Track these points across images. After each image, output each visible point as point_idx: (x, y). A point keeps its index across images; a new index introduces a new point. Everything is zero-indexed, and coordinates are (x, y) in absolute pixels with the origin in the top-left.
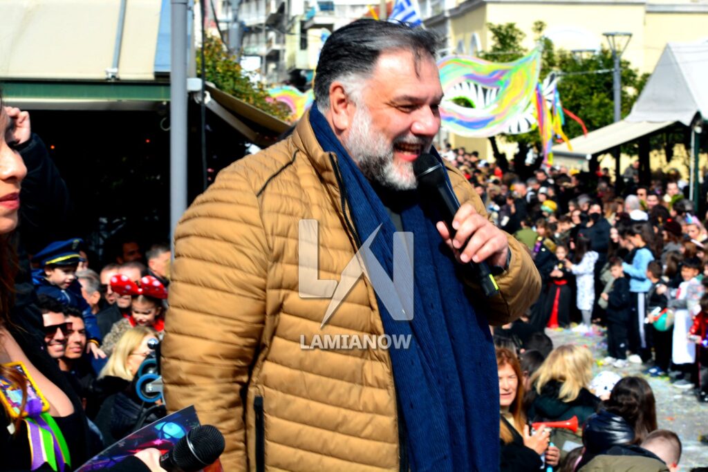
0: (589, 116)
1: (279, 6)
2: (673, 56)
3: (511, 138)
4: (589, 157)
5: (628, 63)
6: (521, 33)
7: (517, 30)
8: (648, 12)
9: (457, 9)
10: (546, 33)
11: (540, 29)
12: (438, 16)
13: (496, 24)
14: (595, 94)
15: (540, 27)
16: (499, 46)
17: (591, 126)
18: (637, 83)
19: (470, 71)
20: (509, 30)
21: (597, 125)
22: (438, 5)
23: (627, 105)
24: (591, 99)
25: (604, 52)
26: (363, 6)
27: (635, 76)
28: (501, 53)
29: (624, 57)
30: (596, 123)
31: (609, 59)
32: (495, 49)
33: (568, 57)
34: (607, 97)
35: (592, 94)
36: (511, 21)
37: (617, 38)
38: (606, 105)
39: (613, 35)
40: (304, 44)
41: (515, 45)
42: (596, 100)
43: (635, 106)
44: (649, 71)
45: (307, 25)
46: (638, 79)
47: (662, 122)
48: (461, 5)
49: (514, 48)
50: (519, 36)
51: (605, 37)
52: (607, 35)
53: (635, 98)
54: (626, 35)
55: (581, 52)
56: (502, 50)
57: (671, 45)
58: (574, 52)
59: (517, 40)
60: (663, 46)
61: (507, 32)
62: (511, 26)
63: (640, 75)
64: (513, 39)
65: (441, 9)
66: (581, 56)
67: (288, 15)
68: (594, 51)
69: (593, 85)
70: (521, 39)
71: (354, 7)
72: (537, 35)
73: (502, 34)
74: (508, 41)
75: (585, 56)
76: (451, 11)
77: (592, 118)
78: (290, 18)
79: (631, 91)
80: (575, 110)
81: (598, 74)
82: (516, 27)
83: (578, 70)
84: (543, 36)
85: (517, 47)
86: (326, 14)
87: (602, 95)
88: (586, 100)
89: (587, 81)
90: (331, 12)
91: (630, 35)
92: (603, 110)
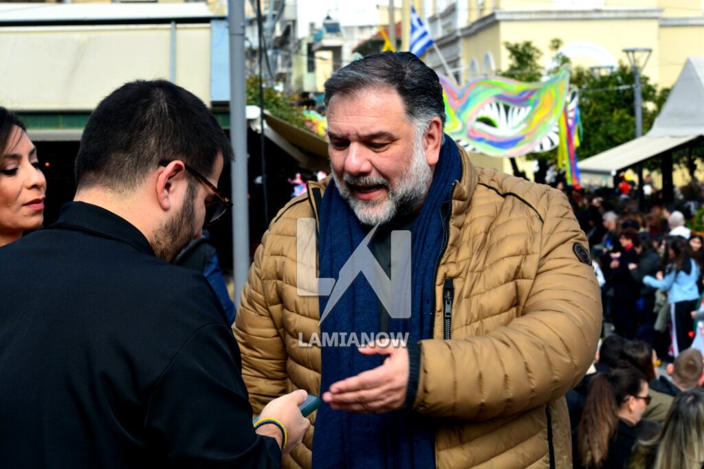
0: (610, 132)
1: (284, 29)
2: (695, 71)
3: (531, 156)
4: (614, 173)
5: (647, 79)
6: (538, 51)
7: (534, 49)
8: (662, 26)
9: (469, 28)
10: (563, 50)
11: (557, 47)
12: (450, 35)
13: (513, 42)
14: (616, 111)
15: (556, 44)
16: (516, 65)
17: (612, 142)
18: (657, 99)
19: (498, 91)
20: (527, 49)
21: (619, 141)
22: (449, 24)
23: (649, 121)
24: (612, 115)
25: (623, 69)
26: (371, 27)
27: (654, 91)
28: (518, 72)
29: (644, 73)
30: (616, 139)
31: (629, 76)
32: (512, 68)
33: (586, 74)
34: (628, 113)
35: (612, 111)
36: (528, 39)
37: (637, 55)
38: (626, 121)
39: (633, 51)
40: (311, 67)
41: (533, 64)
42: (616, 116)
43: (657, 121)
44: (668, 85)
45: (314, 48)
46: (658, 94)
47: (684, 137)
48: (474, 24)
49: (531, 66)
50: (536, 54)
51: (625, 54)
52: (627, 51)
53: (656, 114)
54: (646, 50)
55: (599, 68)
56: (519, 68)
57: (693, 61)
58: (592, 69)
59: (534, 58)
60: (683, 61)
61: (524, 50)
62: (528, 45)
63: (659, 90)
64: (530, 57)
65: (452, 28)
66: (600, 72)
67: (294, 38)
68: (612, 68)
69: (613, 101)
70: (538, 58)
71: (362, 28)
72: (554, 53)
73: (519, 53)
74: (525, 59)
75: (604, 73)
76: (463, 30)
77: (613, 134)
78: (296, 41)
79: (651, 106)
80: (596, 126)
81: (618, 91)
82: (533, 45)
83: (598, 87)
84: (561, 54)
85: (535, 65)
86: (334, 36)
87: (622, 111)
88: (607, 116)
89: (607, 97)
90: (339, 33)
91: (650, 51)
92: (623, 125)
